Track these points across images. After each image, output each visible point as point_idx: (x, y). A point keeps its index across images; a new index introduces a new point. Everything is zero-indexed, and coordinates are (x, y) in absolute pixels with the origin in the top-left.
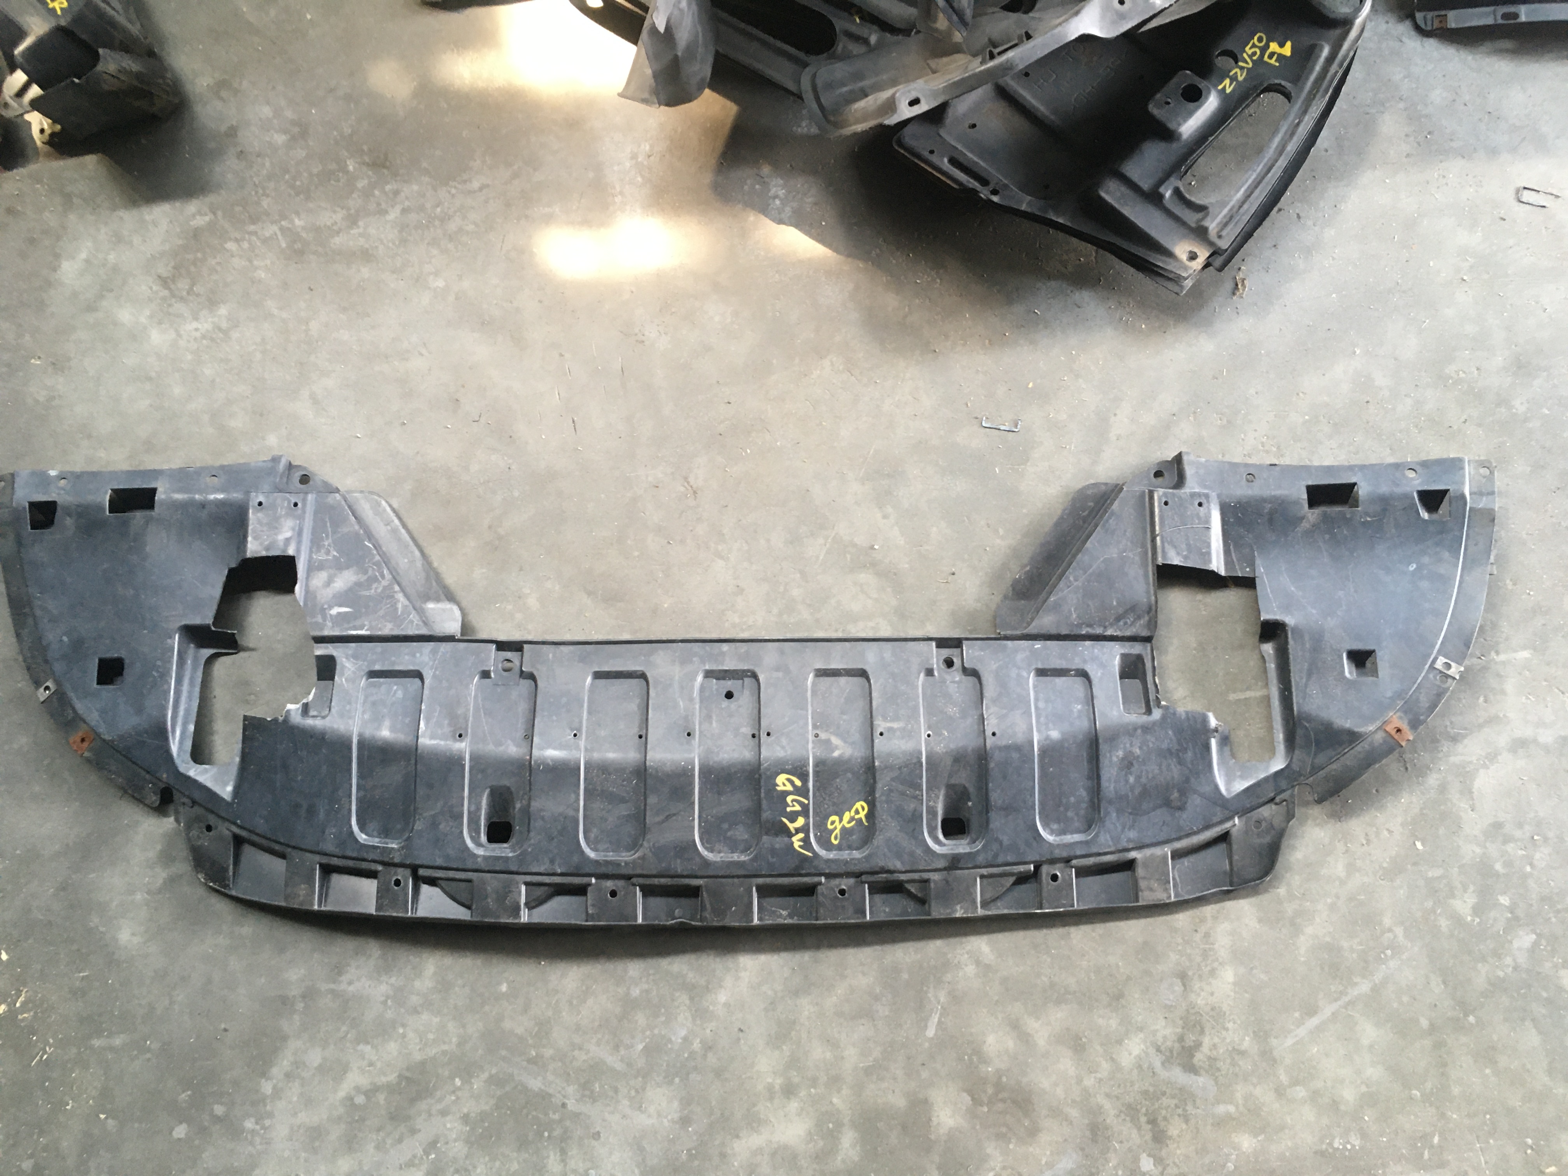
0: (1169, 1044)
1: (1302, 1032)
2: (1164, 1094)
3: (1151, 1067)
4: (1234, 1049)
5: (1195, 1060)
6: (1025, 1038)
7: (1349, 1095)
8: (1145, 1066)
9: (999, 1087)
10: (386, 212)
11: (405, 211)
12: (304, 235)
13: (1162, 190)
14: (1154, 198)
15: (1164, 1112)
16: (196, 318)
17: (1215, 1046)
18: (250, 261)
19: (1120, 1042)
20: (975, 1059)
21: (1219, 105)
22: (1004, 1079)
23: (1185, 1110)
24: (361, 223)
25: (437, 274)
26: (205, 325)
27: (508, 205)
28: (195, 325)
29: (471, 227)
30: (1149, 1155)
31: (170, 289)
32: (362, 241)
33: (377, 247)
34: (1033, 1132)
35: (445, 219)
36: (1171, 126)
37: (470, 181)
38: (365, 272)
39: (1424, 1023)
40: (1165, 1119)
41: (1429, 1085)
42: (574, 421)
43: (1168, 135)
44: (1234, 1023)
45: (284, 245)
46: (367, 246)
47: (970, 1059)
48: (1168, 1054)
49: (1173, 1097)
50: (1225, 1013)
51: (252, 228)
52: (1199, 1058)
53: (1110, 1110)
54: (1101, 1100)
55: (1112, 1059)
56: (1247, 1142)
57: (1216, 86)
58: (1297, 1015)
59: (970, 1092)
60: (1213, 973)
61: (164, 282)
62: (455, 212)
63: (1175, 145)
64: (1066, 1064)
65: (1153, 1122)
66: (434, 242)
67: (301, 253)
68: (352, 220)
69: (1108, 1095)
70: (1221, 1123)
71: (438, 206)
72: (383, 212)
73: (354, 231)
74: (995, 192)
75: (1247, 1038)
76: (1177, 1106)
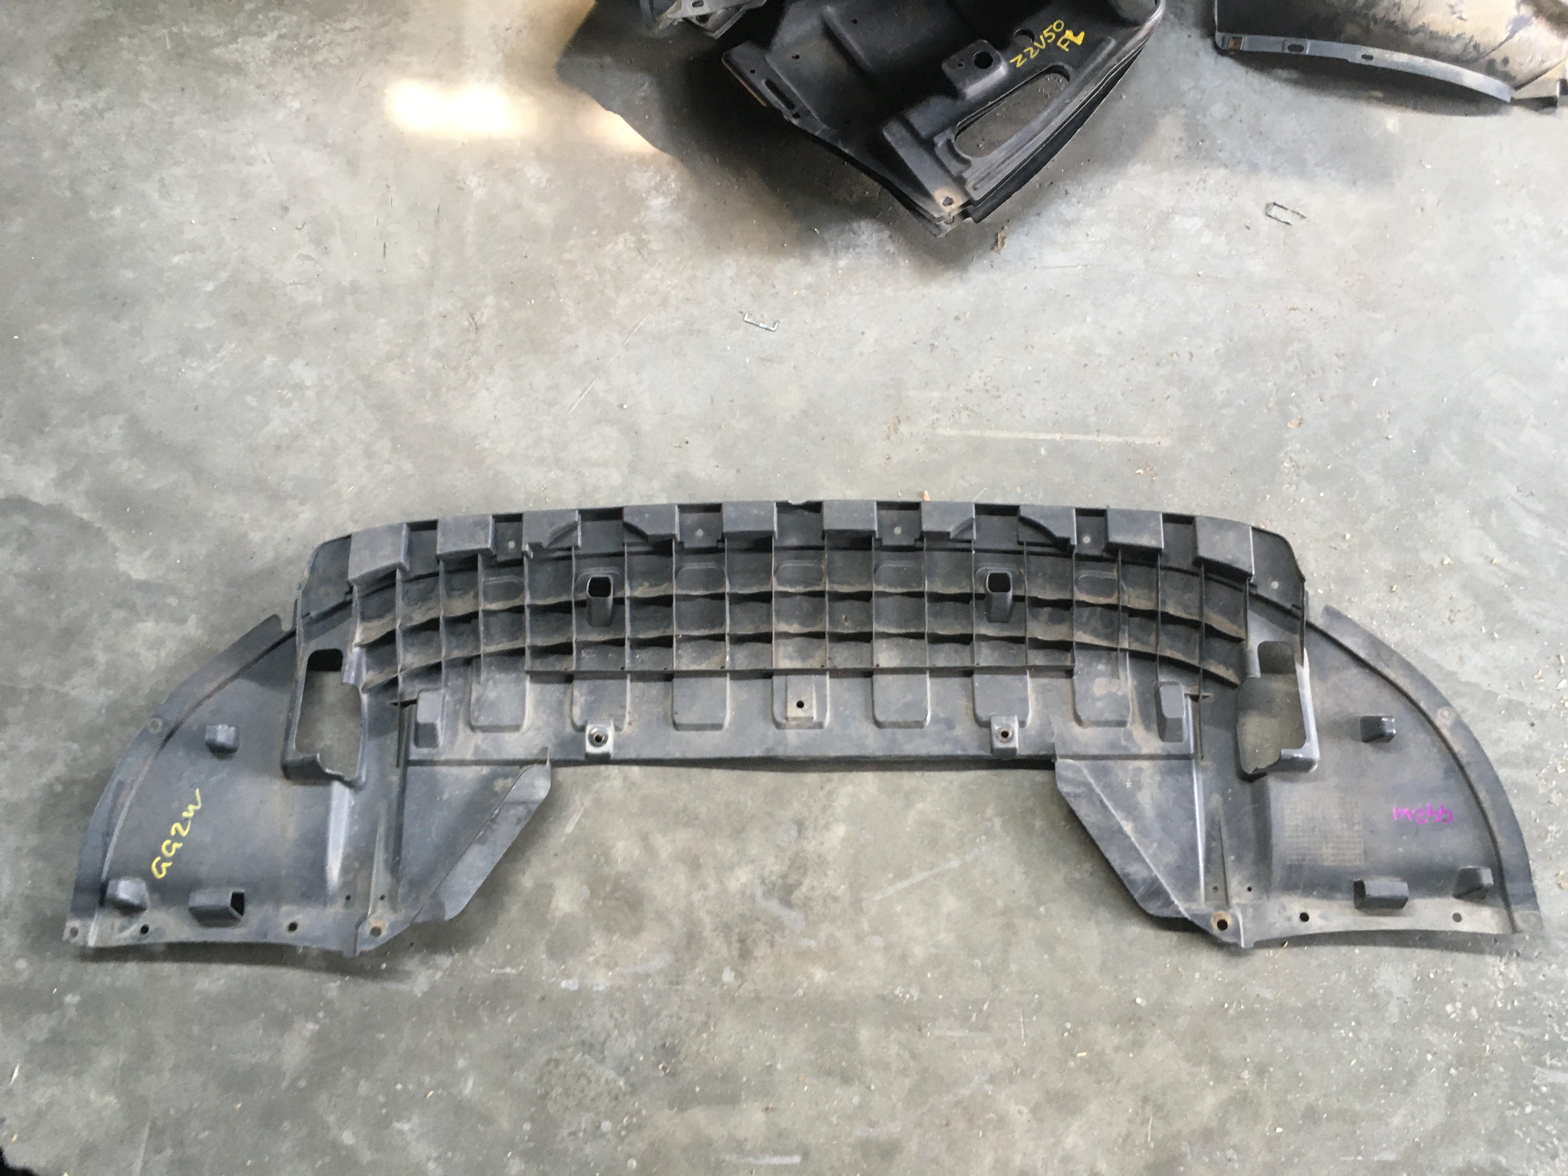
0: (774, 878)
1: (890, 891)
2: (758, 920)
3: (753, 897)
4: (829, 894)
5: (794, 896)
6: (649, 848)
7: (919, 952)
8: (748, 893)
9: (617, 886)
10: (265, 35)
11: (281, 37)
12: (189, 42)
13: (936, 139)
14: (928, 145)
15: (754, 935)
16: (78, 97)
17: (813, 888)
18: (136, 55)
19: (732, 868)
20: (602, 859)
21: (1008, 75)
22: (623, 881)
23: (773, 937)
24: (239, 40)
25: (296, 95)
26: (85, 103)
27: (372, 47)
28: (76, 101)
29: (334, 61)
30: (733, 969)
31: (61, 67)
32: (237, 56)
33: (248, 63)
34: (637, 930)
35: (314, 49)
36: (959, 85)
37: (344, 22)
38: (234, 83)
39: (1000, 903)
40: (754, 941)
41: (989, 960)
42: (385, 246)
43: (953, 92)
44: (835, 871)
45: (169, 47)
46: (240, 60)
47: (598, 860)
48: (770, 886)
49: (765, 924)
50: (828, 863)
51: (144, 27)
52: (797, 896)
53: (708, 924)
54: (702, 914)
55: (722, 883)
56: (819, 975)
57: (1008, 60)
58: (891, 876)
59: (590, 885)
60: (827, 826)
61: (59, 60)
62: (324, 46)
63: (959, 103)
64: (681, 878)
65: (742, 941)
66: (300, 69)
67: (181, 56)
68: (233, 37)
69: (709, 912)
70: (803, 955)
71: (311, 37)
72: (261, 35)
73: (233, 47)
74: (796, 116)
75: (842, 887)
76: (767, 932)
